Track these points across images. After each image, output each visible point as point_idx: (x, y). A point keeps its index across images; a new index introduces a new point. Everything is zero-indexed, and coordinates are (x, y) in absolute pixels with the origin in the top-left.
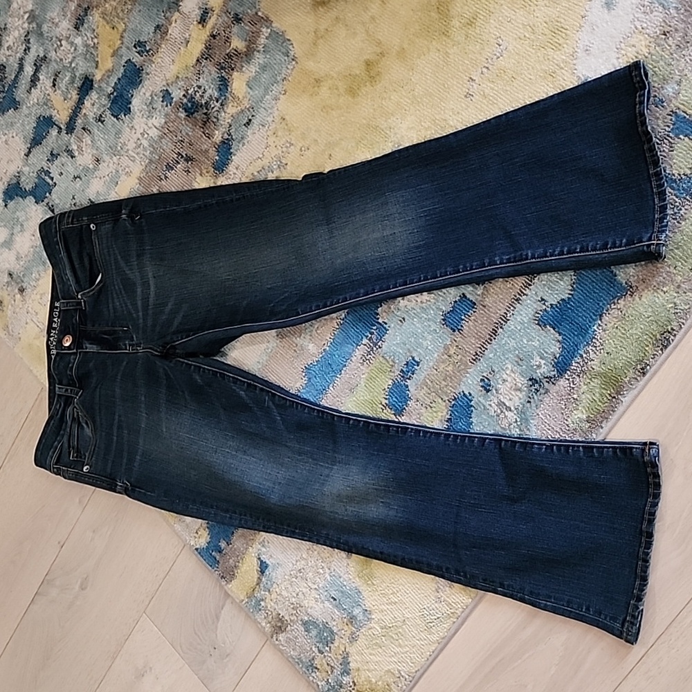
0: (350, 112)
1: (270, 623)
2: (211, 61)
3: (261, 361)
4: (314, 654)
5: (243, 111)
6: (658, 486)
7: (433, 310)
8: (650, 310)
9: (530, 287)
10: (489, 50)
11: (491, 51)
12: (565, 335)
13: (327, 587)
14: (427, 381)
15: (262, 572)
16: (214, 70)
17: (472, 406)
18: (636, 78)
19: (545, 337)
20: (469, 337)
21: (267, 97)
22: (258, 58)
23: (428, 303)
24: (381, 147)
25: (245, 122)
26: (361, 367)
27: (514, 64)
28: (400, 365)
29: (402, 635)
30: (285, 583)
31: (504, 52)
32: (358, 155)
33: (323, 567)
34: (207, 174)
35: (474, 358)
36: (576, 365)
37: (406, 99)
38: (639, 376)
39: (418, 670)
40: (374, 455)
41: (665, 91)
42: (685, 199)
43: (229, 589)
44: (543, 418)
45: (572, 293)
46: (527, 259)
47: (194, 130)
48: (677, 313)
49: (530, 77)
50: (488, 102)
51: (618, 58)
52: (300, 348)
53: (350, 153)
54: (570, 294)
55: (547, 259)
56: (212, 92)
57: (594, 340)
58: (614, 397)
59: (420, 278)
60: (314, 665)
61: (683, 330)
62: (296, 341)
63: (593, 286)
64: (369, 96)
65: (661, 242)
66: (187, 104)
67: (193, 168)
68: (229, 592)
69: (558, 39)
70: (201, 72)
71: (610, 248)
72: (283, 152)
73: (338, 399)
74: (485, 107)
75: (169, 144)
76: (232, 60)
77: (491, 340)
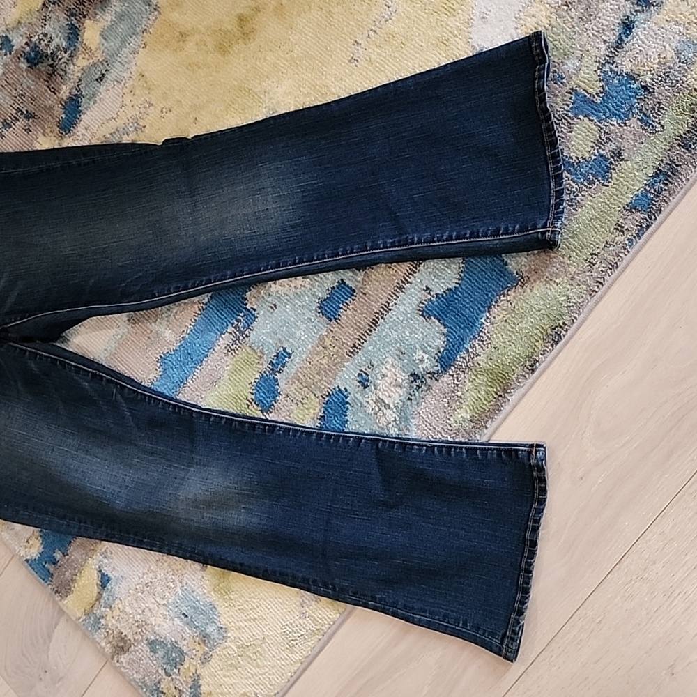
0: (219, 72)
1: (110, 642)
2: (59, 6)
3: (108, 349)
4: (160, 677)
5: (95, 64)
6: (544, 491)
7: (308, 296)
8: (542, 303)
9: (415, 275)
10: (377, 11)
11: (379, 13)
12: (450, 328)
13: (177, 602)
14: (299, 374)
15: (103, 586)
16: (62, 16)
17: (347, 403)
18: (536, 50)
19: (429, 329)
20: (347, 327)
21: (124, 49)
22: (115, 6)
23: (303, 288)
24: (254, 112)
25: (97, 77)
26: (225, 358)
27: (404, 28)
28: (269, 356)
29: (261, 655)
30: (130, 599)
31: (393, 15)
32: (228, 120)
33: (174, 581)
34: (50, 134)
35: (352, 350)
36: (462, 360)
37: (283, 60)
38: (528, 373)
39: (278, 693)
40: (236, 455)
41: (566, 66)
42: (583, 184)
43: (64, 605)
44: (425, 417)
45: (459, 282)
46: (412, 243)
47: (37, 83)
48: (570, 307)
49: (420, 43)
50: (374, 69)
51: (517, 28)
52: (155, 335)
53: (218, 118)
54: (457, 283)
55: (434, 244)
56: (59, 40)
57: (481, 334)
58: (501, 396)
59: (295, 260)
60: (160, 689)
61: (575, 325)
62: (150, 327)
63: (482, 275)
64: (242, 55)
65: (557, 229)
66: (30, 54)
67: (35, 126)
68: (64, 609)
69: (453, 4)
70: (48, 17)
71: (502, 235)
72: (140, 113)
73: (197, 393)
74: (371, 75)
75: (7, 98)
76: (85, 6)
77: (371, 331)
